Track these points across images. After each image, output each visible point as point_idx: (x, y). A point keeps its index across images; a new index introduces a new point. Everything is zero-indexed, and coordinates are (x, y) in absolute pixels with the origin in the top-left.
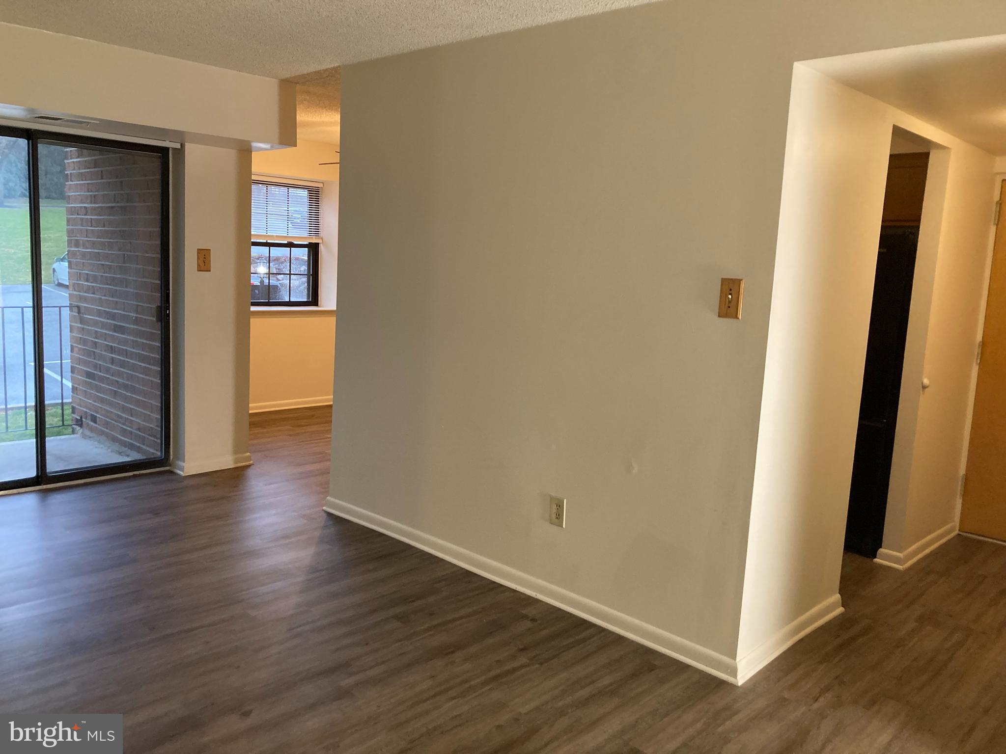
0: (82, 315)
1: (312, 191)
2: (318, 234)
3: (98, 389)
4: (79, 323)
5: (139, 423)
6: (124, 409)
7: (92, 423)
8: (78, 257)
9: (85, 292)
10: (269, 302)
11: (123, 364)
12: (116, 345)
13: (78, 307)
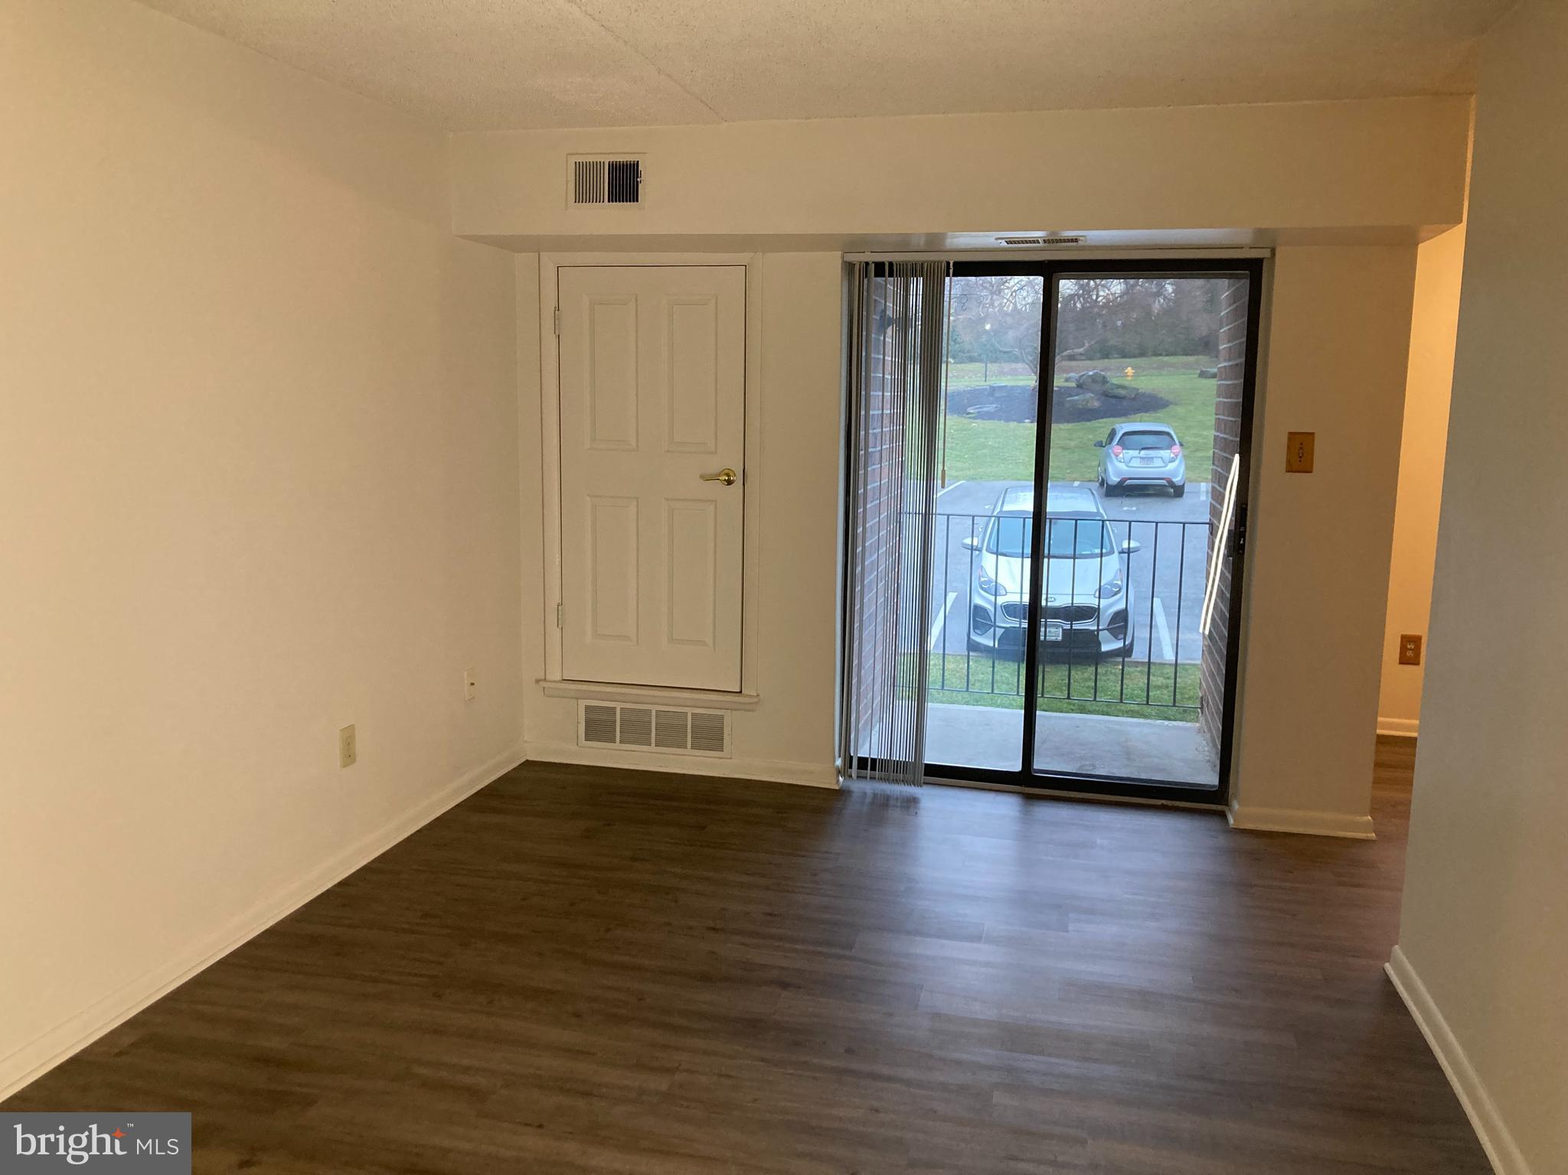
7: (1206, 713)
13: (1212, 524)
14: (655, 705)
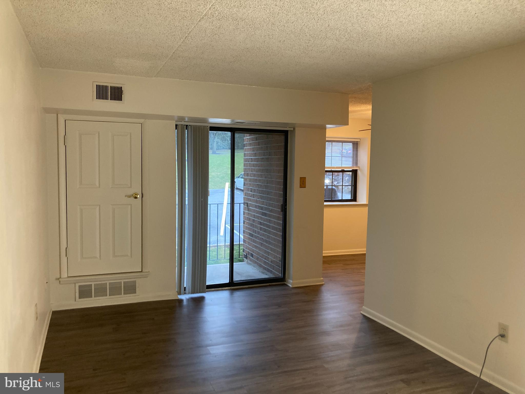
0: (248, 207)
1: (354, 143)
2: (357, 165)
3: (254, 241)
4: (247, 210)
5: (272, 259)
6: (266, 252)
7: (251, 258)
8: (248, 181)
9: (250, 197)
10: (332, 200)
11: (265, 231)
12: (262, 222)
13: (247, 203)
14: (108, 281)
